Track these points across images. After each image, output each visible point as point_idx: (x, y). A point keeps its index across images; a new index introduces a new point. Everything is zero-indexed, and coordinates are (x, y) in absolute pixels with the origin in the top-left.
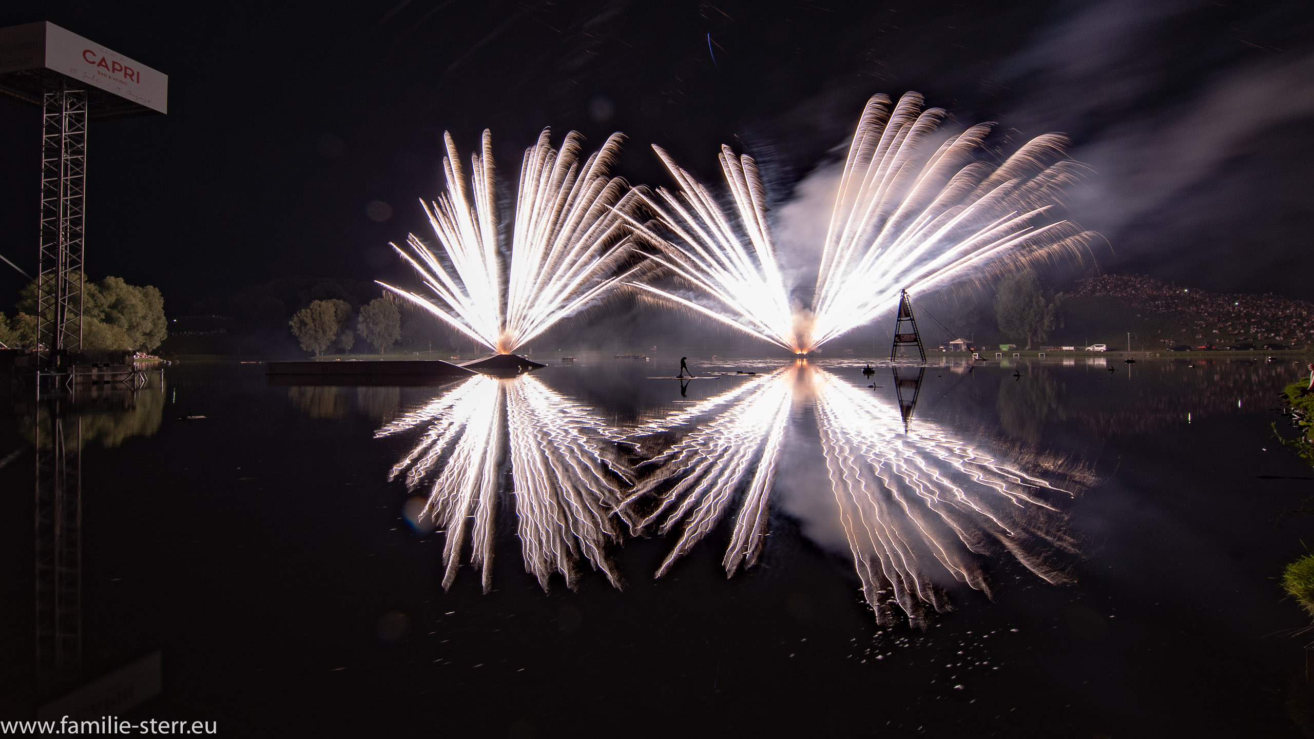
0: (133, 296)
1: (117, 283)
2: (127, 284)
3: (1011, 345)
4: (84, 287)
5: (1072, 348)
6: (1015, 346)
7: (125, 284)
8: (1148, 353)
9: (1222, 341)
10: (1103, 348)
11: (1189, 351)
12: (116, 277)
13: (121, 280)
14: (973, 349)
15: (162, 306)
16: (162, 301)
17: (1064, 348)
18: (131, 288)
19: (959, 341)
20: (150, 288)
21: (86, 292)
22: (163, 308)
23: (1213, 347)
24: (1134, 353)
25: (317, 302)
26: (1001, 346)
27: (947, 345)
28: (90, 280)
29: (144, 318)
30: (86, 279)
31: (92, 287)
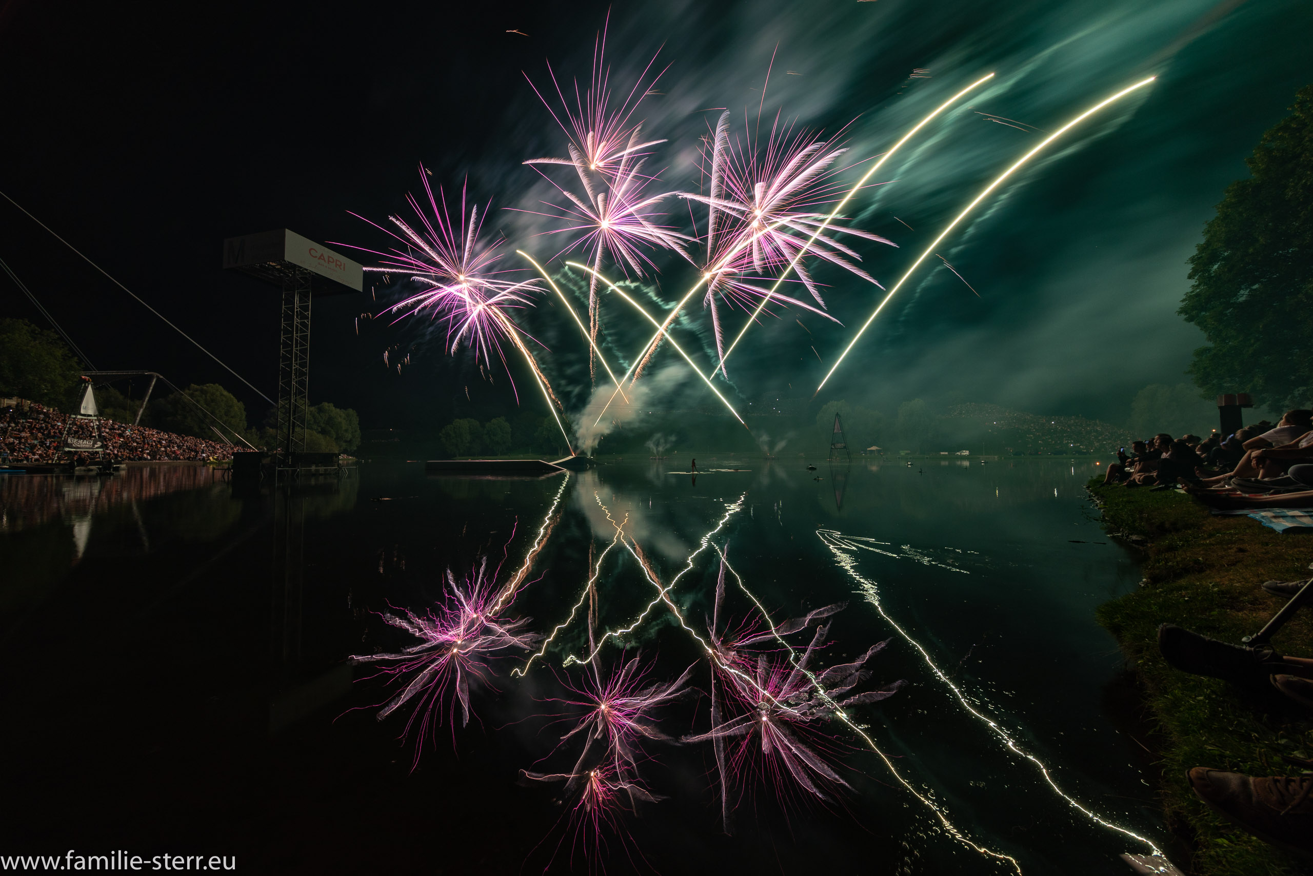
0: (339, 415)
1: (329, 406)
2: (335, 408)
3: (907, 452)
4: (308, 410)
5: (946, 453)
6: (909, 452)
7: (334, 408)
8: (996, 457)
9: (1045, 449)
10: (966, 453)
11: (1023, 455)
12: (328, 403)
13: (331, 405)
14: (882, 454)
15: (357, 422)
16: (358, 419)
17: (942, 453)
18: (338, 410)
19: (874, 448)
20: (351, 411)
21: (309, 413)
22: (359, 424)
23: (1040, 453)
24: (987, 456)
25: (458, 420)
26: (901, 452)
27: (865, 451)
28: (311, 405)
29: (346, 431)
30: (309, 404)
31: (312, 409)
